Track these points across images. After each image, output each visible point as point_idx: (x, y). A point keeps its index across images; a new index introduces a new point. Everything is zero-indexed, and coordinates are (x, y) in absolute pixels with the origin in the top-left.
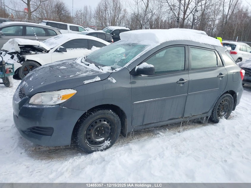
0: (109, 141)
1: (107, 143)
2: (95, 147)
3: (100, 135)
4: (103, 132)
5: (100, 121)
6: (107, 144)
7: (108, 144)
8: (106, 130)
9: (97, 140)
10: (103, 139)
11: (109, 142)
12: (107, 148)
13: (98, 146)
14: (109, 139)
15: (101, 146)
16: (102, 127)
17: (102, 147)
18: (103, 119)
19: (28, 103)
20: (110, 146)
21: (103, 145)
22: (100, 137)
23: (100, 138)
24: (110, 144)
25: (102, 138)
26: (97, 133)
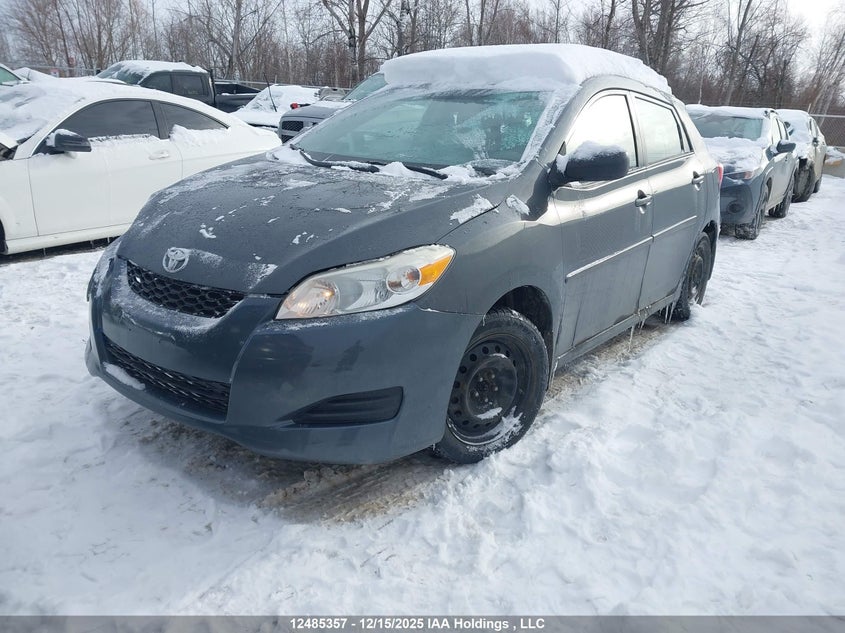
0: (515, 416)
1: (511, 423)
2: (477, 441)
3: (486, 400)
4: (496, 389)
5: (486, 351)
6: (511, 426)
7: (515, 426)
8: (504, 380)
9: (482, 417)
10: (499, 410)
11: (516, 420)
12: (514, 439)
13: (483, 436)
14: (514, 409)
15: (493, 437)
16: (489, 374)
17: (496, 438)
18: (493, 345)
19: (274, 318)
20: (522, 433)
21: (499, 433)
22: (486, 406)
23: (487, 410)
24: (520, 427)
25: (492, 407)
26: (477, 394)
